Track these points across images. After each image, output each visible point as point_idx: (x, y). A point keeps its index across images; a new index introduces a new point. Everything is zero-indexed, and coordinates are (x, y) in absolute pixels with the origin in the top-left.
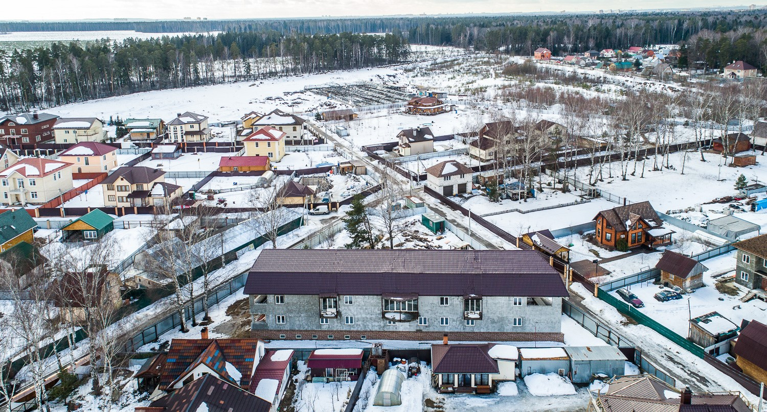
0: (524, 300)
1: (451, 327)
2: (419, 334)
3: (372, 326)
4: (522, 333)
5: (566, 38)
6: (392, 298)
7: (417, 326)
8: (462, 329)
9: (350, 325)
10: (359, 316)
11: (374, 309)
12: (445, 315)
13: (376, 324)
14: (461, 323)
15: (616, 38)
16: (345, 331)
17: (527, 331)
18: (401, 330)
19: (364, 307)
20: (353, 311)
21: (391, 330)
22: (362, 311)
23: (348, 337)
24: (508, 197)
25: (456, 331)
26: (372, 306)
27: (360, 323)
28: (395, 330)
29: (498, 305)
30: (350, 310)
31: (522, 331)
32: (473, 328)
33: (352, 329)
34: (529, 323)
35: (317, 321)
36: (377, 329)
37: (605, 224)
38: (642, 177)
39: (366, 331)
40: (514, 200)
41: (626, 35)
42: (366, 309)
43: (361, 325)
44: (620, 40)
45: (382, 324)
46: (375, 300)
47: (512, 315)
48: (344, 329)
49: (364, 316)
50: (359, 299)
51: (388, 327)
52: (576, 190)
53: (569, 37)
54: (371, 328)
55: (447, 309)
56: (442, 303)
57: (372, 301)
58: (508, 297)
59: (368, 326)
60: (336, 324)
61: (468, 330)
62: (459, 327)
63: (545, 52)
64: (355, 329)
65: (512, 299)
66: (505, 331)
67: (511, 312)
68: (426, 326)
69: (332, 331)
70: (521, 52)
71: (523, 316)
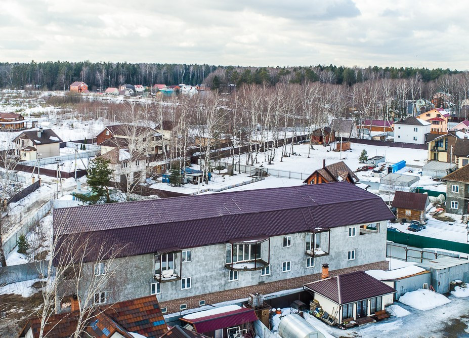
0: (357, 227)
1: (292, 272)
2: (262, 287)
3: (212, 287)
7: (260, 277)
8: (303, 273)
9: (187, 290)
10: (198, 276)
11: (215, 263)
12: (287, 258)
13: (217, 283)
14: (303, 265)
16: (181, 299)
17: (359, 264)
19: (204, 263)
20: (191, 270)
21: (233, 288)
22: (201, 268)
23: (184, 307)
24: (189, 182)
25: (297, 276)
26: (213, 259)
27: (198, 285)
28: (236, 287)
29: (336, 239)
30: (188, 270)
31: (356, 265)
32: (313, 269)
33: (189, 295)
34: (361, 255)
35: (147, 292)
36: (217, 289)
39: (205, 295)
42: (206, 265)
43: (200, 288)
45: (223, 282)
46: (216, 251)
47: (347, 248)
48: (180, 296)
49: (203, 274)
50: (198, 253)
51: (229, 285)
52: (240, 173)
55: (290, 250)
56: (285, 244)
57: (213, 254)
58: (344, 227)
59: (207, 287)
62: (300, 271)
63: (82, 85)
64: (192, 295)
65: (348, 228)
66: (341, 268)
67: (347, 244)
68: (269, 276)
69: (165, 302)
70: (54, 88)
71: (356, 247)
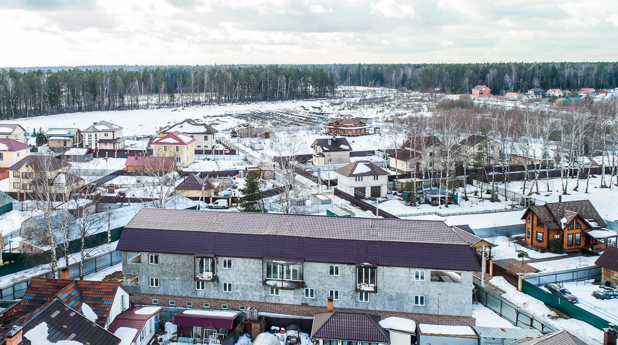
0: (427, 273)
1: (341, 302)
2: (304, 308)
3: (253, 296)
4: (425, 315)
5: (507, 76)
6: (274, 261)
7: (303, 298)
8: (354, 305)
9: (228, 293)
10: (238, 283)
11: (255, 275)
12: (334, 287)
13: (257, 293)
14: (354, 297)
15: (564, 79)
16: (223, 300)
17: (431, 312)
18: (285, 303)
19: (244, 273)
20: (231, 276)
21: (273, 301)
22: (241, 277)
23: (225, 307)
24: (427, 202)
25: (347, 307)
26: (253, 272)
27: (239, 291)
28: (277, 302)
29: (396, 279)
30: (229, 276)
31: (425, 313)
32: (367, 304)
33: (230, 298)
34: (434, 303)
35: (192, 286)
36: (257, 299)
37: (535, 222)
38: (587, 192)
39: (245, 301)
40: (433, 205)
41: (576, 76)
42: (246, 275)
43: (240, 294)
44: (568, 81)
45: (263, 294)
46: (256, 265)
47: (413, 292)
48: (222, 297)
49: (243, 283)
50: (237, 262)
51: (270, 298)
52: (506, 200)
53: (510, 76)
54: (251, 298)
55: (337, 280)
56: (332, 272)
57: (253, 266)
58: (408, 269)
59: (248, 295)
60: (213, 291)
61: (361, 307)
62: (351, 303)
63: (483, 89)
64: (234, 299)
65: (414, 271)
66: (405, 311)
67: (412, 288)
68: (313, 300)
69: (208, 299)
70: (458, 91)
71: (426, 293)
